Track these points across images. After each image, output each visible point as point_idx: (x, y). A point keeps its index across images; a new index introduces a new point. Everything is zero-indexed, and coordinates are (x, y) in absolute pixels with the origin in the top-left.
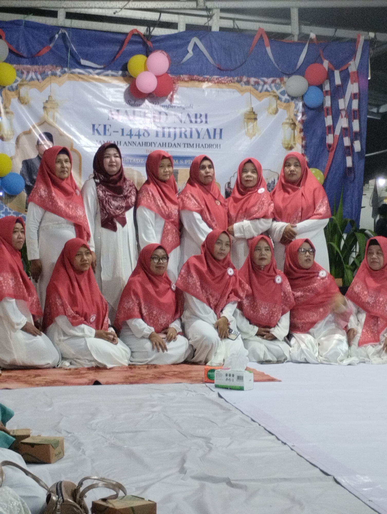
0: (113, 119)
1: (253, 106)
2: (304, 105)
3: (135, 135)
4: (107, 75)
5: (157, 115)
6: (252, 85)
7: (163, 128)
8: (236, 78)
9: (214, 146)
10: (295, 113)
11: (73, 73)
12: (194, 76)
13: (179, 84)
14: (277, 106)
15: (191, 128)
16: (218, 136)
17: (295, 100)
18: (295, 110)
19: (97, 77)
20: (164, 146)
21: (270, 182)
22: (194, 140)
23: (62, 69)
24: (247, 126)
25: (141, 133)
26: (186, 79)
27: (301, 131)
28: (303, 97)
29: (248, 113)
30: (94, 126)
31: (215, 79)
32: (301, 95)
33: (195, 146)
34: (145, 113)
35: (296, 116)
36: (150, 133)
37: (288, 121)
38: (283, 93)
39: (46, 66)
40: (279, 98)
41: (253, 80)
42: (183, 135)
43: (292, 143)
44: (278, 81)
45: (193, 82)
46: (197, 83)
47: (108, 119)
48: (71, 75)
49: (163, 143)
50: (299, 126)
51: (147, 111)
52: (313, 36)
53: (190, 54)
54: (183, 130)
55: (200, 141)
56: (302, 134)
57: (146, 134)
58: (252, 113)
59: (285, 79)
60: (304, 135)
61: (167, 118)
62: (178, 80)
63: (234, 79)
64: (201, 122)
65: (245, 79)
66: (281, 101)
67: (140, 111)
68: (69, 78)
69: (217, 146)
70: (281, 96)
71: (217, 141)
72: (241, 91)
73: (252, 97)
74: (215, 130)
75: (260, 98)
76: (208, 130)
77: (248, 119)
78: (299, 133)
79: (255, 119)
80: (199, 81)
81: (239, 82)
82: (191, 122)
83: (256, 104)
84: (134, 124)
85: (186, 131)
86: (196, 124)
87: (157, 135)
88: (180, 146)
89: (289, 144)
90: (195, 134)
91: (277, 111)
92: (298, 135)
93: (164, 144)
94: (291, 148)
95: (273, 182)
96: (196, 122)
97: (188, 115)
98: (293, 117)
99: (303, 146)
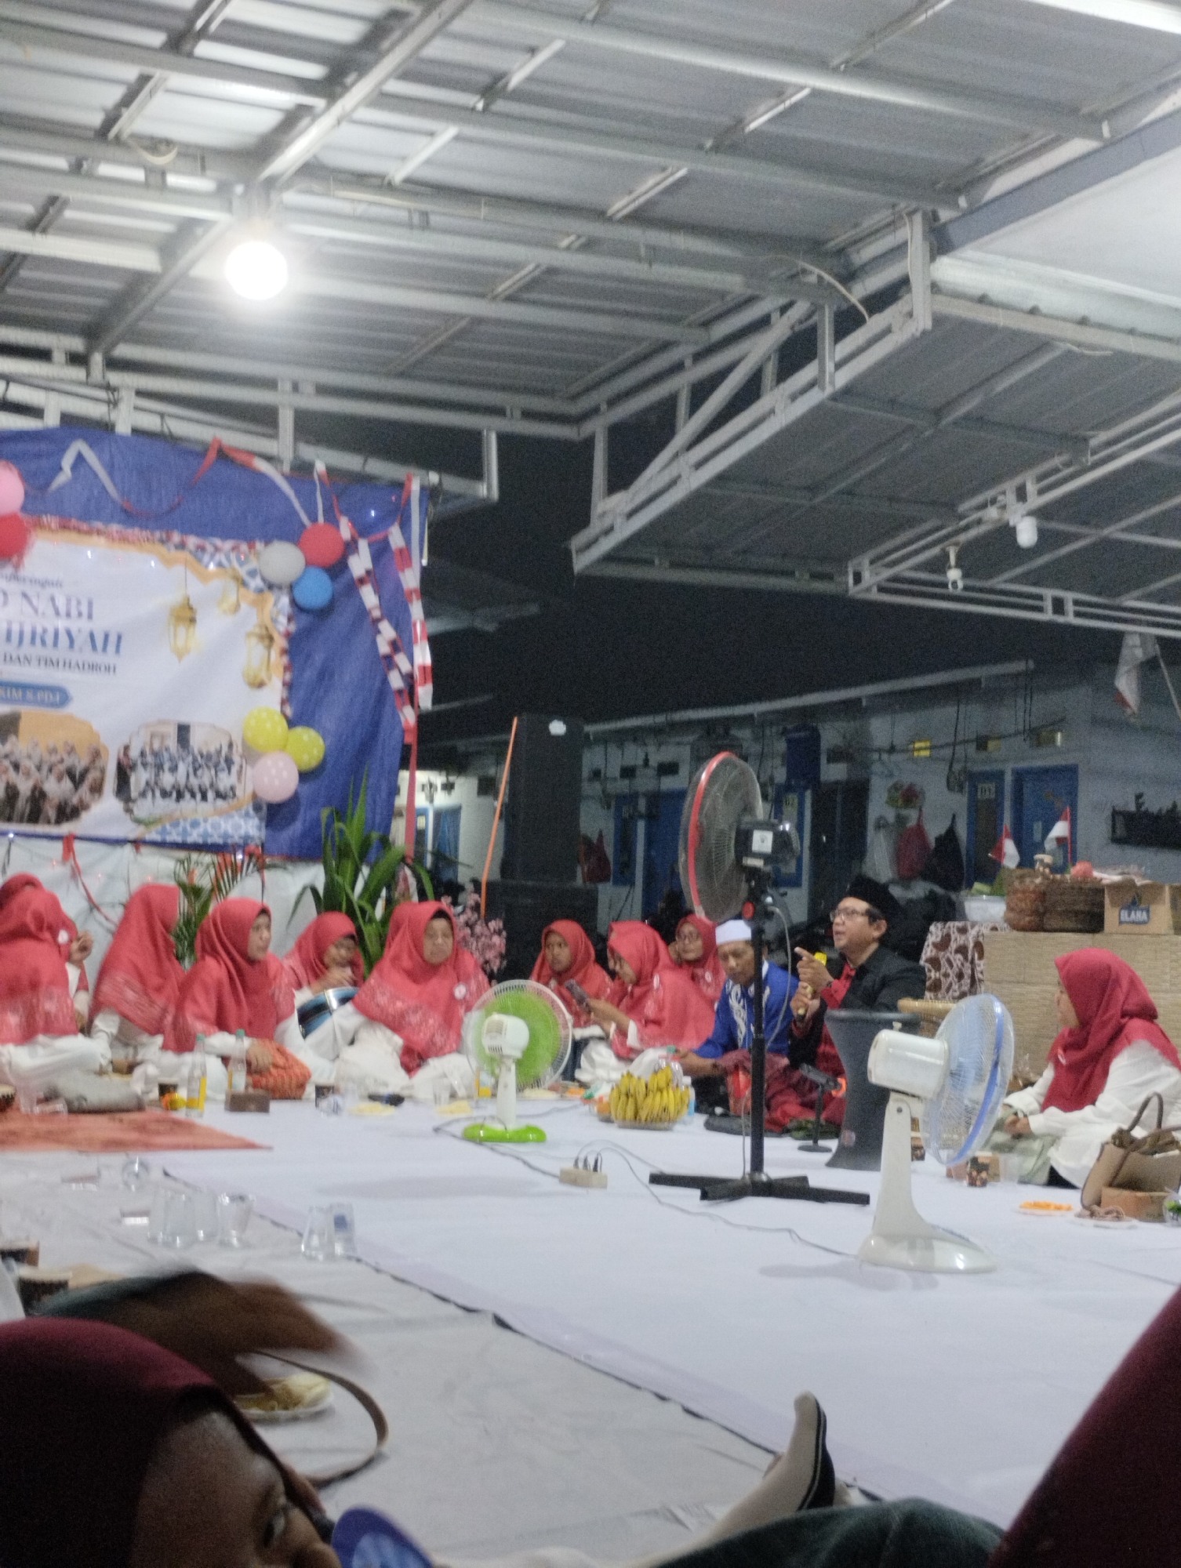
1: (190, 593)
2: (294, 602)
6: (191, 552)
8: (158, 534)
9: (103, 669)
10: (274, 616)
12: (69, 520)
13: (39, 536)
14: (238, 598)
15: (57, 627)
16: (111, 647)
17: (275, 590)
18: (275, 610)
21: (212, 750)
22: (62, 652)
24: (175, 635)
26: (53, 525)
27: (284, 652)
28: (291, 586)
29: (179, 607)
31: (114, 532)
32: (289, 583)
33: (61, 664)
35: (274, 621)
37: (257, 630)
38: (252, 573)
40: (244, 584)
41: (192, 541)
42: (38, 641)
43: (263, 675)
44: (244, 547)
45: (66, 532)
46: (74, 536)
50: (281, 642)
52: (320, 467)
53: (65, 475)
54: (39, 630)
55: (75, 656)
56: (285, 660)
58: (187, 608)
59: (259, 546)
60: (288, 662)
61: (6, 603)
62: (36, 527)
63: (152, 535)
64: (80, 614)
65: (176, 537)
66: (248, 589)
69: (107, 669)
70: (247, 579)
71: (110, 658)
72: (168, 562)
73: (189, 574)
74: (106, 637)
75: (204, 578)
76: (92, 636)
77: (178, 619)
78: (278, 657)
79: (193, 620)
80: (79, 531)
81: (162, 542)
82: (57, 613)
83: (195, 589)
85: (45, 632)
86: (68, 619)
88: (29, 663)
89: (256, 678)
90: (63, 640)
91: (237, 608)
92: (278, 660)
94: (261, 685)
95: (219, 752)
96: (68, 615)
97: (53, 599)
98: (268, 622)
99: (284, 684)
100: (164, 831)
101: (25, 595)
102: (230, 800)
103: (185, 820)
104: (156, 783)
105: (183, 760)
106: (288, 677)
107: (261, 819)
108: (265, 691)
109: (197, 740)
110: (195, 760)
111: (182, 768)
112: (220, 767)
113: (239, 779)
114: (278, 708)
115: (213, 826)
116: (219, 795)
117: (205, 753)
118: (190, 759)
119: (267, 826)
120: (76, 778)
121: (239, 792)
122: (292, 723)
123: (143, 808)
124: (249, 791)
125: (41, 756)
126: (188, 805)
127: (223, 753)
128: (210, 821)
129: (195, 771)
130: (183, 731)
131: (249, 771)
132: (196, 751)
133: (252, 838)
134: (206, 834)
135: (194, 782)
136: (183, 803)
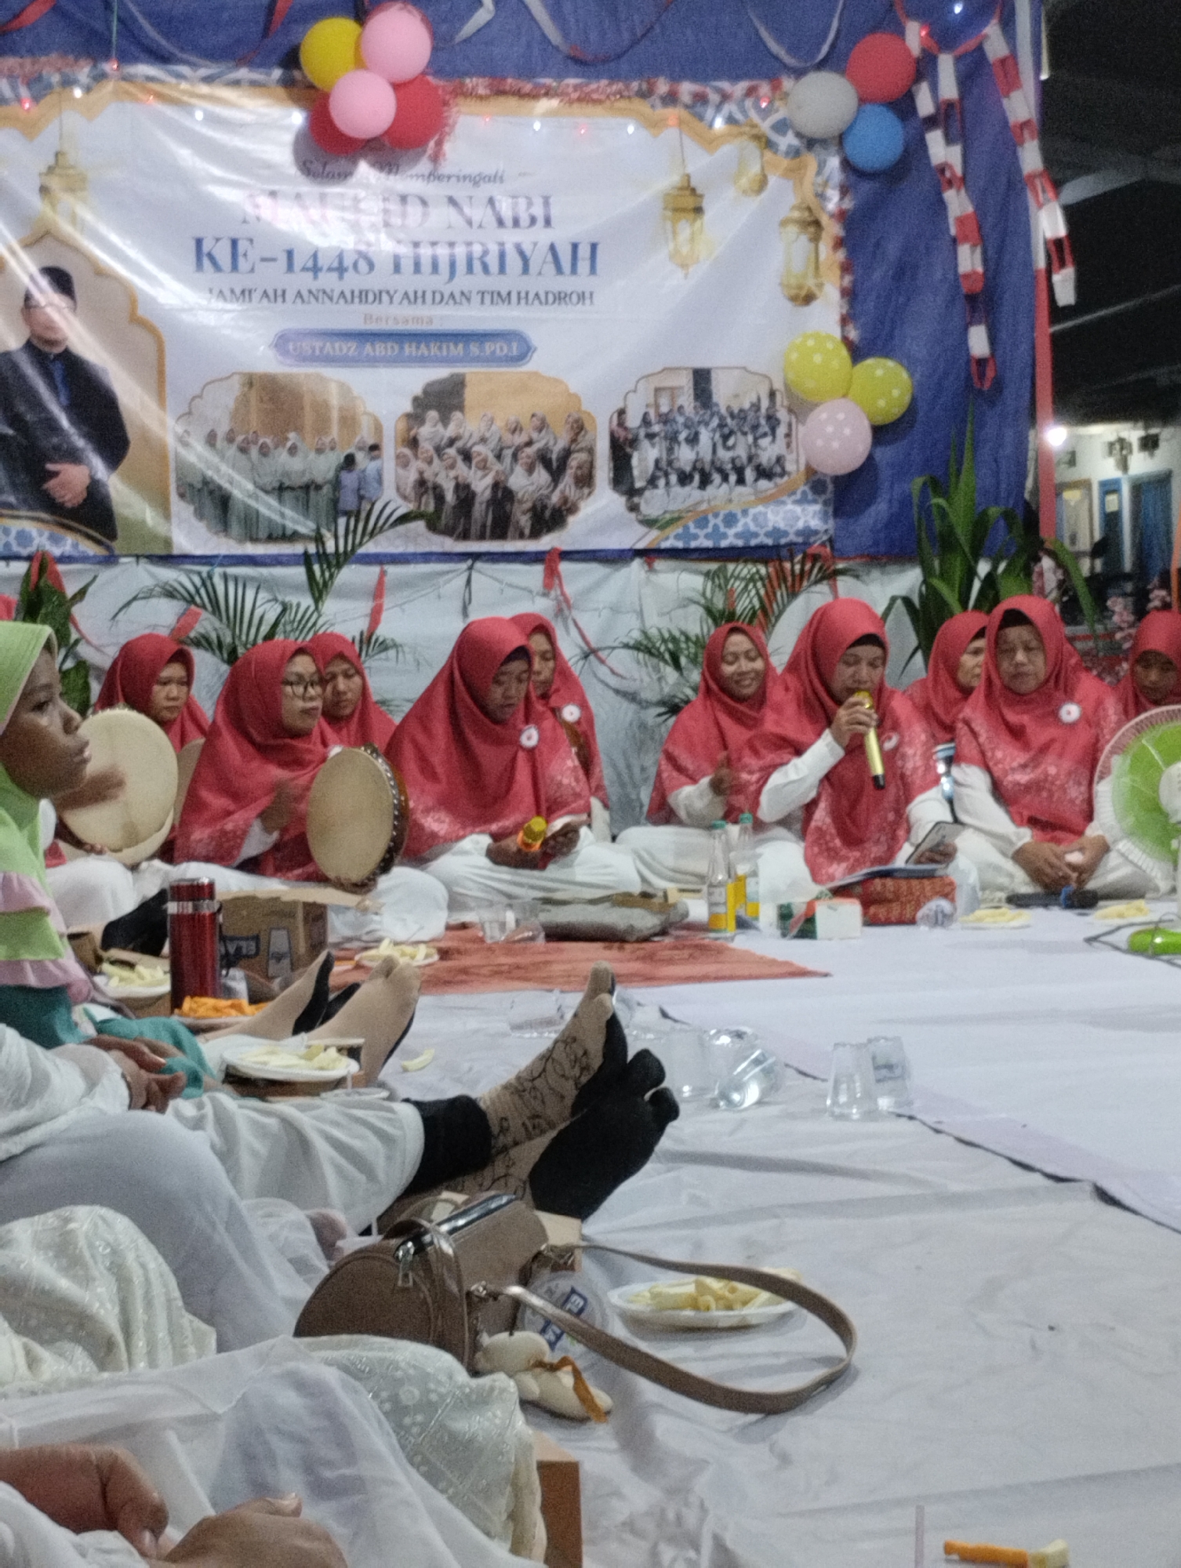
0: (258, 219)
1: (690, 169)
2: (847, 165)
3: (330, 269)
4: (236, 83)
5: (394, 206)
6: (687, 107)
7: (416, 245)
8: (635, 85)
9: (574, 298)
10: (820, 190)
11: (127, 78)
12: (504, 78)
13: (463, 109)
14: (763, 169)
15: (502, 244)
16: (584, 266)
17: (817, 147)
18: (820, 180)
19: (204, 89)
20: (420, 300)
21: (747, 406)
22: (513, 281)
23: (95, 66)
24: (674, 233)
25: (348, 262)
26: (481, 91)
27: (839, 243)
28: (841, 139)
29: (676, 192)
30: (199, 242)
31: (570, 90)
32: (836, 134)
33: (514, 298)
34: (356, 200)
35: (821, 196)
36: (375, 260)
37: (796, 214)
38: (781, 127)
39: (43, 59)
40: (769, 144)
41: (687, 88)
42: (477, 266)
43: (811, 283)
44: (765, 88)
45: (502, 99)
46: (512, 102)
47: (245, 221)
48: (125, 85)
49: (416, 293)
50: (833, 229)
51: (362, 194)
53: (485, 12)
54: (477, 250)
55: (534, 284)
56: (841, 255)
57: (363, 266)
58: (688, 192)
59: (787, 83)
60: (846, 258)
61: (425, 215)
62: (456, 96)
63: (627, 87)
64: (533, 220)
65: (662, 86)
66: (776, 152)
67: (342, 195)
68: (117, 95)
69: (582, 297)
70: (775, 137)
71: (582, 281)
72: (654, 125)
73: (687, 141)
74: (575, 247)
75: (710, 143)
76: (552, 248)
77: (676, 210)
78: (831, 252)
79: (698, 210)
80: (519, 94)
81: (645, 95)
82: (501, 223)
83: (699, 163)
84: (324, 235)
85: (485, 253)
86: (517, 230)
87: (397, 268)
88: (468, 300)
89: (800, 287)
90: (514, 262)
91: (762, 184)
92: (830, 256)
93: (420, 294)
94: (808, 299)
95: (756, 407)
96: (516, 223)
97: (491, 201)
98: (812, 201)
99: (845, 293)
100: (686, 535)
101: (452, 201)
102: (778, 480)
103: (716, 515)
104: (670, 463)
105: (707, 424)
106: (848, 280)
107: (825, 503)
108: (815, 305)
109: (723, 393)
110: (722, 425)
111: (705, 436)
112: (761, 430)
113: (788, 445)
114: (836, 332)
115: (755, 519)
116: (763, 473)
117: (736, 411)
118: (715, 422)
119: (837, 513)
120: (556, 467)
121: (790, 467)
122: (857, 353)
123: (654, 503)
124: (802, 462)
125: (500, 439)
126: (718, 492)
127: (763, 410)
128: (752, 511)
129: (725, 438)
130: (702, 379)
131: (801, 431)
132: (723, 411)
133: (816, 532)
134: (747, 534)
135: (724, 455)
136: (710, 490)
